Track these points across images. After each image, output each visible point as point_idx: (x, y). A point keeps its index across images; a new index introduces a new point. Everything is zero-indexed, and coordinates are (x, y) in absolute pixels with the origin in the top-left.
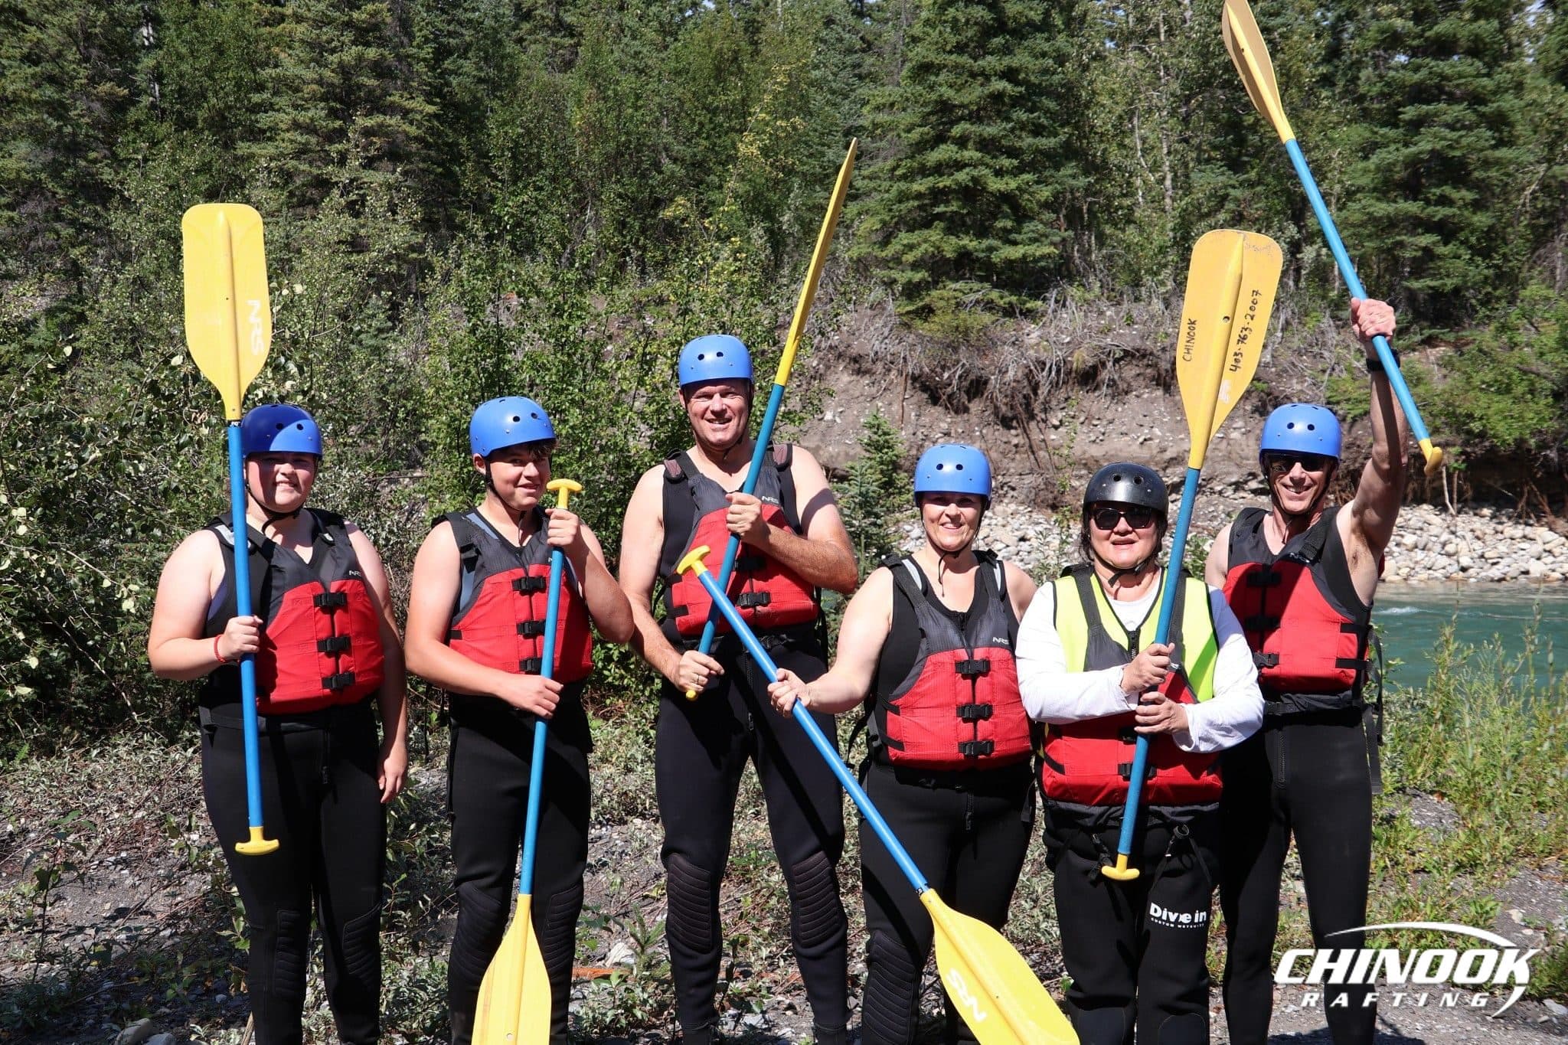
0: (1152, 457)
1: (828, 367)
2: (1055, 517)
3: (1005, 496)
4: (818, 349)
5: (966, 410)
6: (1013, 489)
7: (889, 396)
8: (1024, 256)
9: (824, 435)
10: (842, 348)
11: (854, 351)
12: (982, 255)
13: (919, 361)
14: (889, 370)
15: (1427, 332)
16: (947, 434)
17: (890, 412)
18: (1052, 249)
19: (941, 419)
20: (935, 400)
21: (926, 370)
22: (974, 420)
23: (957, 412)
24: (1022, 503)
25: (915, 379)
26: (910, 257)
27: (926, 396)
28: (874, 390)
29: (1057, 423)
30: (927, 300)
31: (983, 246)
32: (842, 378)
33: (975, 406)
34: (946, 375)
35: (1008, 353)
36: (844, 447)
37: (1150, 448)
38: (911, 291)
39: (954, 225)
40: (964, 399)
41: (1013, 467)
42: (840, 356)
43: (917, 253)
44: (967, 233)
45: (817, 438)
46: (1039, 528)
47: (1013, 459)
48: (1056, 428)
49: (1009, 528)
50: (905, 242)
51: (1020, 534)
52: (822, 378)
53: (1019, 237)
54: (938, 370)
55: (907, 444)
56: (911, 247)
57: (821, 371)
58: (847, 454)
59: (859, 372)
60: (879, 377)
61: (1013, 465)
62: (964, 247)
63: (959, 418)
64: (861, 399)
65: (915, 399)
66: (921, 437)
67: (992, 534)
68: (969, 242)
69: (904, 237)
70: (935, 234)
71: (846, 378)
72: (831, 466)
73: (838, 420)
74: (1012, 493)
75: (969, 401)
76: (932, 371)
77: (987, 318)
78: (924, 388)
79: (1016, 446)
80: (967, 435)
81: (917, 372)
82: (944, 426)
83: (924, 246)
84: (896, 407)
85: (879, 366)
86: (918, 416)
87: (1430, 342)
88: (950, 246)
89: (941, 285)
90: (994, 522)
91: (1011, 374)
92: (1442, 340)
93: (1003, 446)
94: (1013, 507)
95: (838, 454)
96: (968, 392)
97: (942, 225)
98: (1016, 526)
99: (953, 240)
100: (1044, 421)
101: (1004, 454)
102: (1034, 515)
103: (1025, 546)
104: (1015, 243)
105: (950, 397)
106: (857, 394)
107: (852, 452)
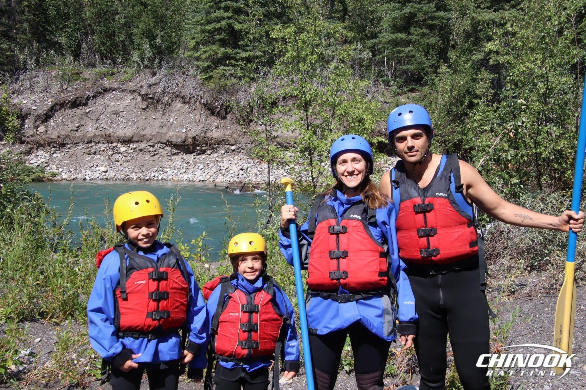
0: (297, 137)
1: (172, 101)
2: (257, 161)
3: (240, 152)
4: (168, 93)
5: (225, 118)
6: (243, 149)
7: (195, 112)
8: (249, 56)
9: (169, 128)
10: (178, 93)
11: (182, 94)
12: (234, 56)
13: (207, 98)
14: (196, 102)
15: (410, 87)
16: (217, 128)
17: (195, 119)
18: (261, 53)
19: (215, 121)
20: (213, 114)
21: (209, 102)
22: (228, 122)
23: (222, 119)
24: (245, 155)
25: (205, 105)
26: (204, 57)
27: (210, 112)
28: (190, 110)
29: (261, 123)
30: (211, 74)
31: (234, 52)
32: (178, 105)
33: (229, 117)
34: (216, 104)
35: (242, 95)
36: (175, 133)
37: (296, 133)
38: (206, 70)
39: (223, 43)
40: (224, 113)
41: (243, 141)
42: (177, 96)
43: (207, 55)
44: (229, 47)
45: (166, 129)
46: (249, 165)
47: (243, 138)
48: (261, 125)
49: (237, 165)
50: (203, 50)
51: (240, 167)
52: (169, 105)
53: (248, 48)
54: (214, 102)
55: (200, 131)
56: (205, 52)
57: (170, 102)
58: (176, 135)
59: (184, 103)
60: (192, 105)
61: (243, 140)
62: (227, 52)
63: (222, 121)
64: (185, 113)
65: (205, 114)
66: (206, 128)
67: (230, 167)
68: (229, 50)
69: (202, 48)
70: (215, 47)
71: (179, 105)
72: (170, 140)
73: (175, 122)
74: (242, 151)
75: (226, 114)
76: (212, 102)
77: (234, 81)
78: (209, 109)
79: (245, 132)
80: (225, 128)
81: (205, 103)
82: (216, 124)
83: (211, 52)
84: (197, 117)
85: (192, 101)
86: (206, 120)
87: (412, 90)
88: (221, 51)
89: (218, 68)
90: (233, 162)
91: (242, 103)
92: (417, 90)
93: (239, 132)
94: (242, 156)
95: (173, 135)
96: (226, 111)
97: (219, 43)
98: (240, 164)
99: (223, 49)
100: (256, 122)
101: (240, 136)
102: (249, 160)
103: (241, 172)
104: (247, 51)
105: (218, 112)
106: (183, 111)
107: (178, 135)
